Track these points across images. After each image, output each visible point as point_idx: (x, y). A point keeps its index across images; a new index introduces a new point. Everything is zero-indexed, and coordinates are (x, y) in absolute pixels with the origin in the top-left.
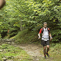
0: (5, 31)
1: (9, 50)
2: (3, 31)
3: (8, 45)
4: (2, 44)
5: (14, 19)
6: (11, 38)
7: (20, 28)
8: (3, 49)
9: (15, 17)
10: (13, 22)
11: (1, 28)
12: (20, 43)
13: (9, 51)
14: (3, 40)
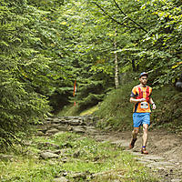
0: (62, 89)
1: (76, 152)
2: (56, 92)
3: (73, 135)
4: (54, 133)
6: (83, 114)
8: (58, 148)
10: (89, 58)
13: (76, 156)
14: (55, 120)
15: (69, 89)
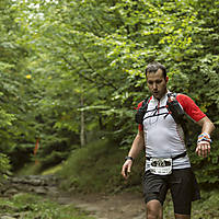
0: (24, 146)
1: (37, 216)
2: (16, 148)
3: (34, 197)
4: (13, 194)
5: (57, 102)
6: (45, 173)
7: (78, 136)
8: (17, 211)
9: (59, 95)
10: (54, 113)
11: (9, 136)
12: (80, 191)
14: (15, 179)
15: (31, 146)
